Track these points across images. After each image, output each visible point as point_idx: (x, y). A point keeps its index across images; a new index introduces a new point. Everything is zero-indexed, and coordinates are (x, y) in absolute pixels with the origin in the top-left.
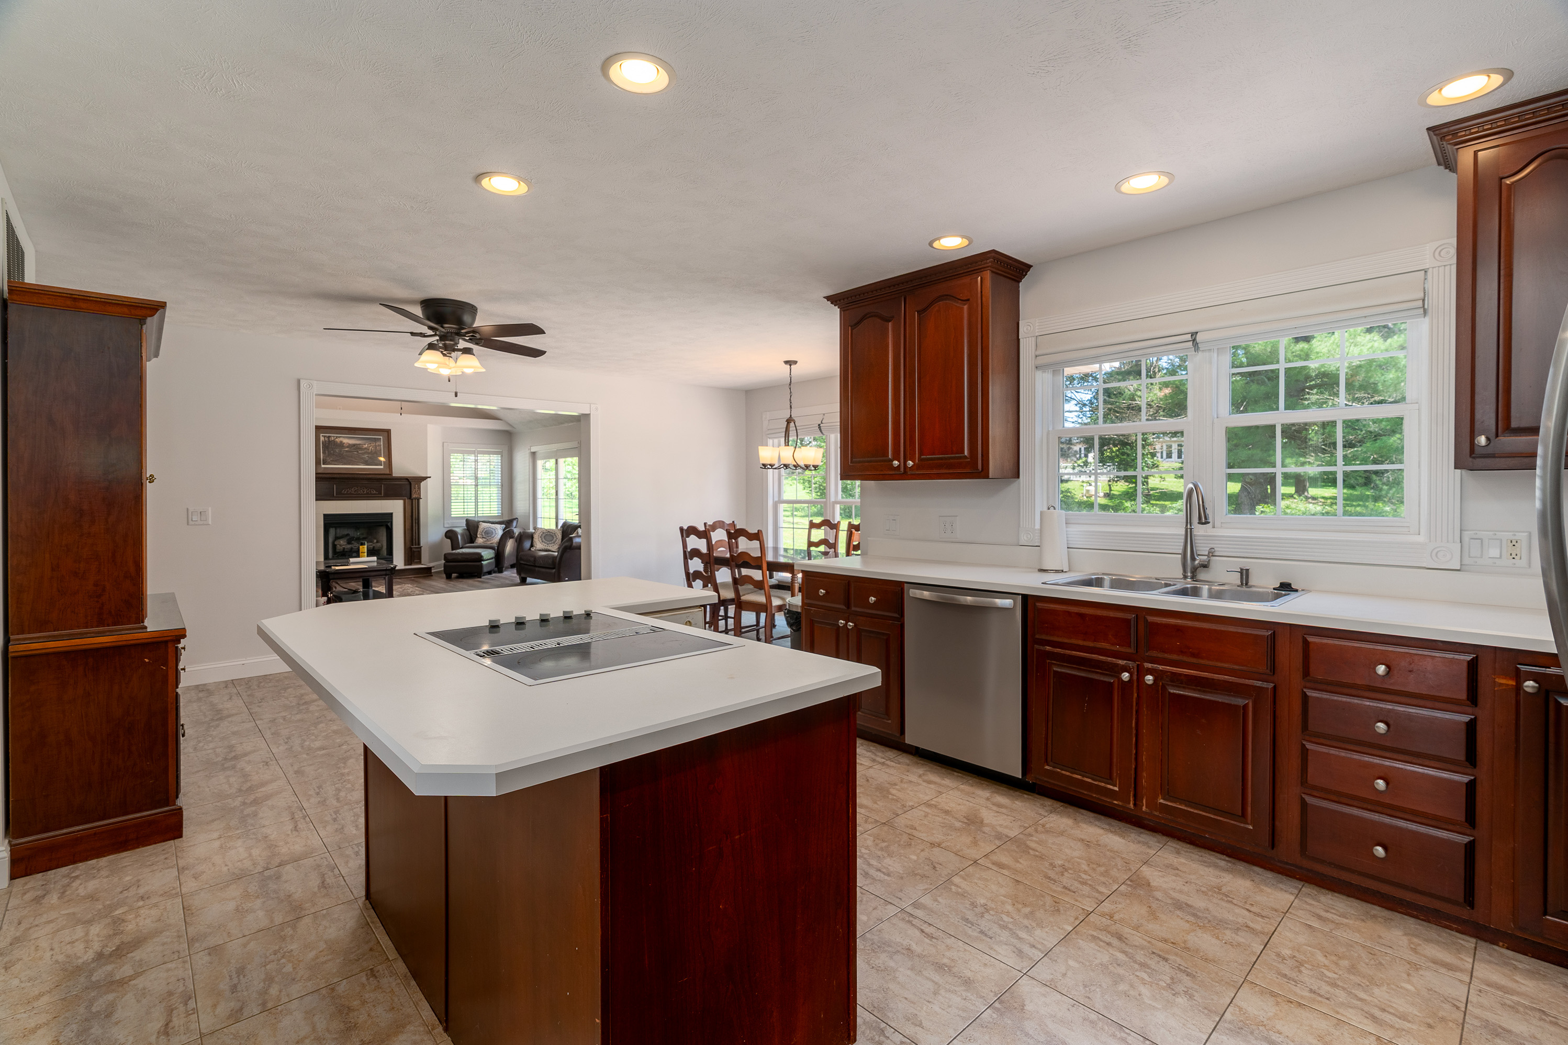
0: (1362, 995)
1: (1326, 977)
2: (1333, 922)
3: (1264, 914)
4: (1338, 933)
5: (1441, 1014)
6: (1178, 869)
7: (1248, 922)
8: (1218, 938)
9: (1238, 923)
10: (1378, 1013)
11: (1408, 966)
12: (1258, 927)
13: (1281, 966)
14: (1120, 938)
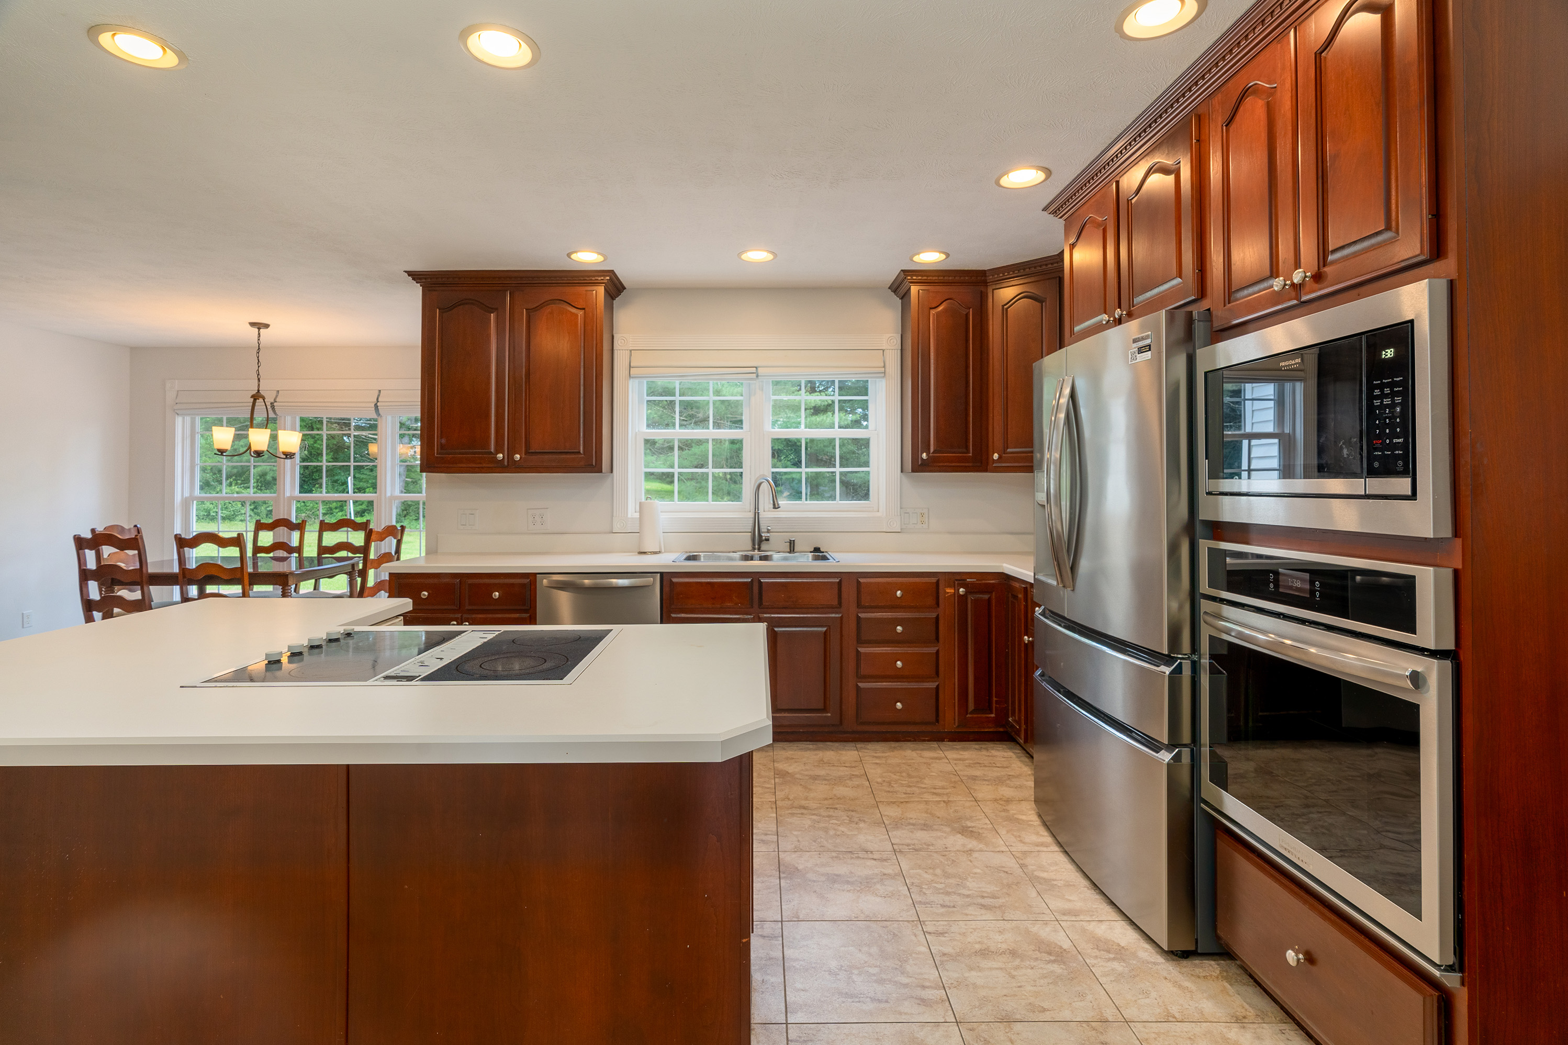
0: (923, 786)
1: (904, 784)
2: (881, 757)
3: (853, 765)
4: (889, 762)
5: (953, 780)
7: (851, 773)
8: (846, 787)
9: (848, 775)
10: (935, 791)
11: (926, 765)
12: (857, 773)
13: (883, 788)
14: (804, 808)
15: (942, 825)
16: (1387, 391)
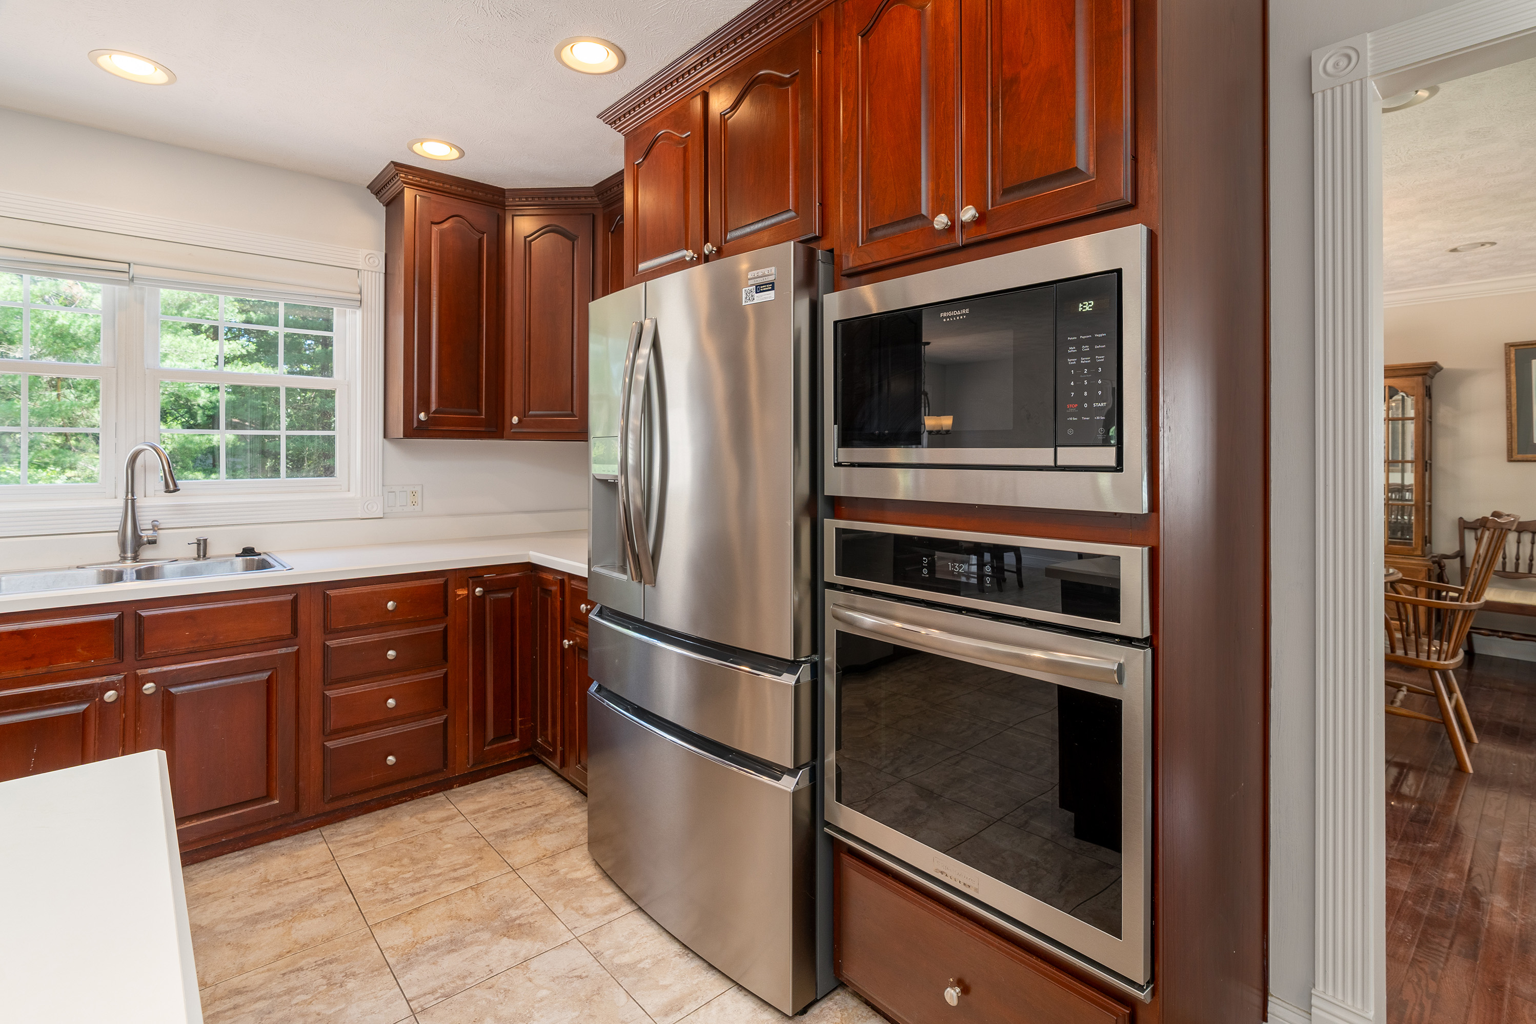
0: (437, 871)
1: (408, 878)
2: (368, 841)
3: (322, 871)
4: (379, 846)
6: (210, 894)
7: (320, 887)
8: (315, 917)
9: (314, 894)
10: (455, 874)
11: (434, 834)
12: (330, 884)
13: (377, 897)
15: (477, 931)
16: (1085, 348)
